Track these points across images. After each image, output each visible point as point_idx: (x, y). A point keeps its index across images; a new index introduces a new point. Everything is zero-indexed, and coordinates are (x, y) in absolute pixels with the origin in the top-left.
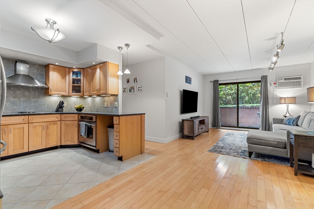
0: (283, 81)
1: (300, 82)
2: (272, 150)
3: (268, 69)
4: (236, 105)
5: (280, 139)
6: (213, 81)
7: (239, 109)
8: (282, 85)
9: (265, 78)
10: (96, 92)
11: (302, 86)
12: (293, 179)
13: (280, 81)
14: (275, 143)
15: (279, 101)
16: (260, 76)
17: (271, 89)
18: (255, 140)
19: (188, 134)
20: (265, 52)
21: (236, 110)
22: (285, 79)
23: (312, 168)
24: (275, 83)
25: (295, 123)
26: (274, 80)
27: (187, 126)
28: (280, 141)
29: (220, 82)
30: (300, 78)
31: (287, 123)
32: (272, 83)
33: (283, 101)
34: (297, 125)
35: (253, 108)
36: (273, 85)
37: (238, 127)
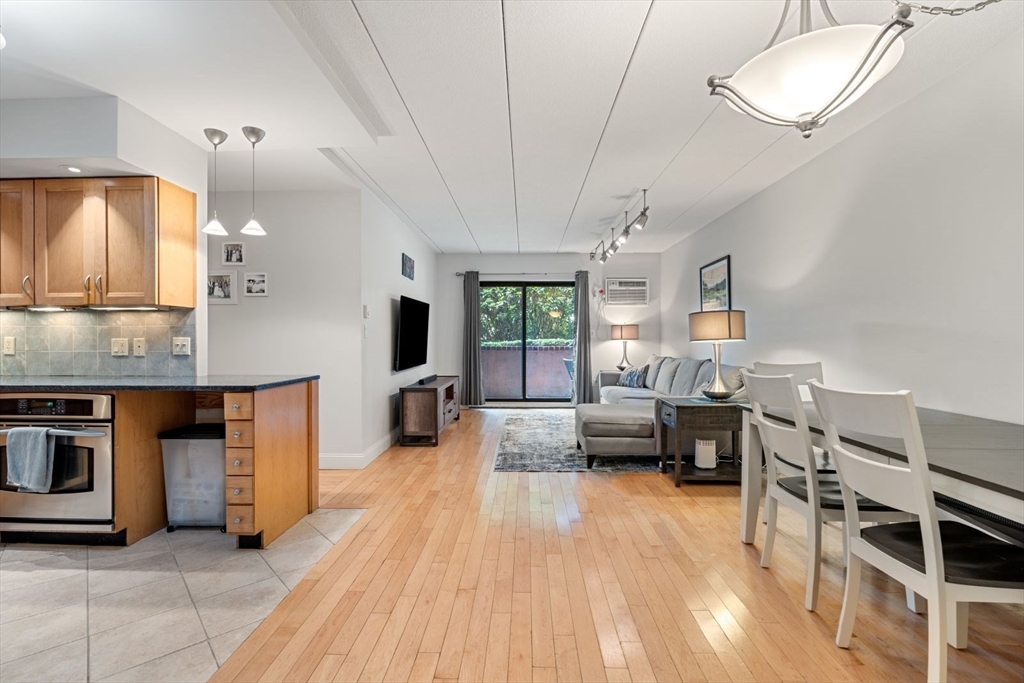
0: (616, 287)
1: (644, 292)
2: (631, 445)
3: (589, 257)
4: (520, 341)
5: (642, 419)
6: (464, 273)
7: (528, 353)
8: (615, 296)
9: (582, 275)
10: (80, 295)
11: (647, 301)
12: (678, 495)
13: (612, 287)
14: (636, 428)
15: (610, 331)
16: (574, 272)
17: (594, 301)
18: (600, 426)
19: (417, 430)
20: (601, 220)
21: (520, 352)
22: (620, 283)
23: (696, 467)
24: (601, 292)
25: (641, 383)
26: (601, 283)
27: (414, 407)
28: (643, 422)
29: (482, 279)
30: (644, 284)
31: (627, 382)
32: (597, 290)
33: (617, 333)
34: (645, 387)
35: (552, 349)
36: (598, 294)
37: (525, 400)
